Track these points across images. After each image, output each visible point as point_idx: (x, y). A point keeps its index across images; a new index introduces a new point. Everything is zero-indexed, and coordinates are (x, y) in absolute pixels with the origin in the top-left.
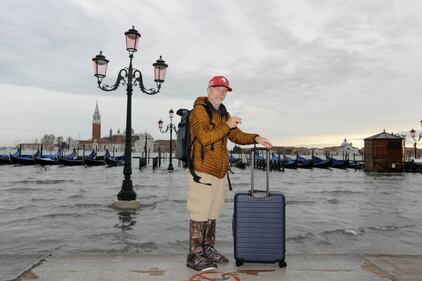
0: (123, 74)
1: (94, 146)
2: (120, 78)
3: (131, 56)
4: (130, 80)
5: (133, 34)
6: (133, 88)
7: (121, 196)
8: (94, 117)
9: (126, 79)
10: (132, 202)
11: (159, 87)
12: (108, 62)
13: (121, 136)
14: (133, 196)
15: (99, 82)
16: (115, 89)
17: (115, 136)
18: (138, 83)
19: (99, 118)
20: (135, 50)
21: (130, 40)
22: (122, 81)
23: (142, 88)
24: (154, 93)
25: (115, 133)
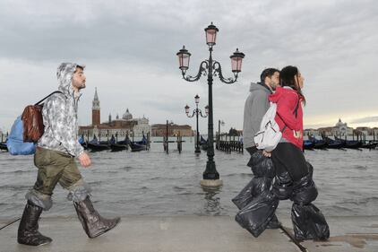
0: (204, 66)
1: (96, 131)
2: (201, 69)
3: (211, 50)
4: (210, 71)
5: (212, 29)
6: (213, 77)
7: (206, 176)
8: (94, 104)
9: (207, 70)
10: (217, 181)
11: (236, 77)
12: (190, 55)
13: (121, 122)
14: (217, 176)
15: (184, 74)
16: (197, 79)
17: (114, 122)
18: (217, 73)
19: (98, 104)
20: (214, 44)
21: (210, 36)
22: (203, 73)
23: (221, 78)
24: (232, 82)
25: (114, 119)
